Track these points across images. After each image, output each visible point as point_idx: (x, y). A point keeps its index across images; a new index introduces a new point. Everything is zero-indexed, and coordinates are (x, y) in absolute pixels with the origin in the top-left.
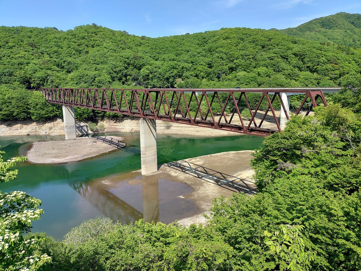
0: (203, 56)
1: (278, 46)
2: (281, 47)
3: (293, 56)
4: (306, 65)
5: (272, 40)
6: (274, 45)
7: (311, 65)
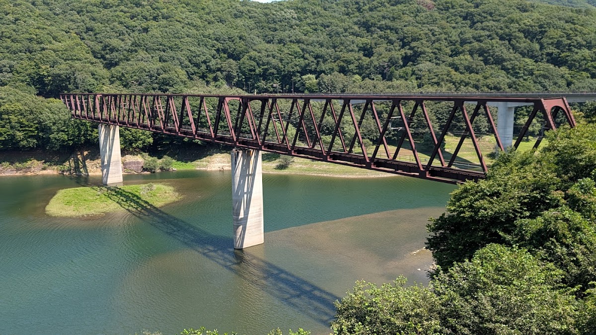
0: (353, 34)
1: (491, 16)
2: (498, 18)
3: (522, 35)
4: (545, 51)
5: (481, 7)
6: (485, 15)
7: (554, 51)
